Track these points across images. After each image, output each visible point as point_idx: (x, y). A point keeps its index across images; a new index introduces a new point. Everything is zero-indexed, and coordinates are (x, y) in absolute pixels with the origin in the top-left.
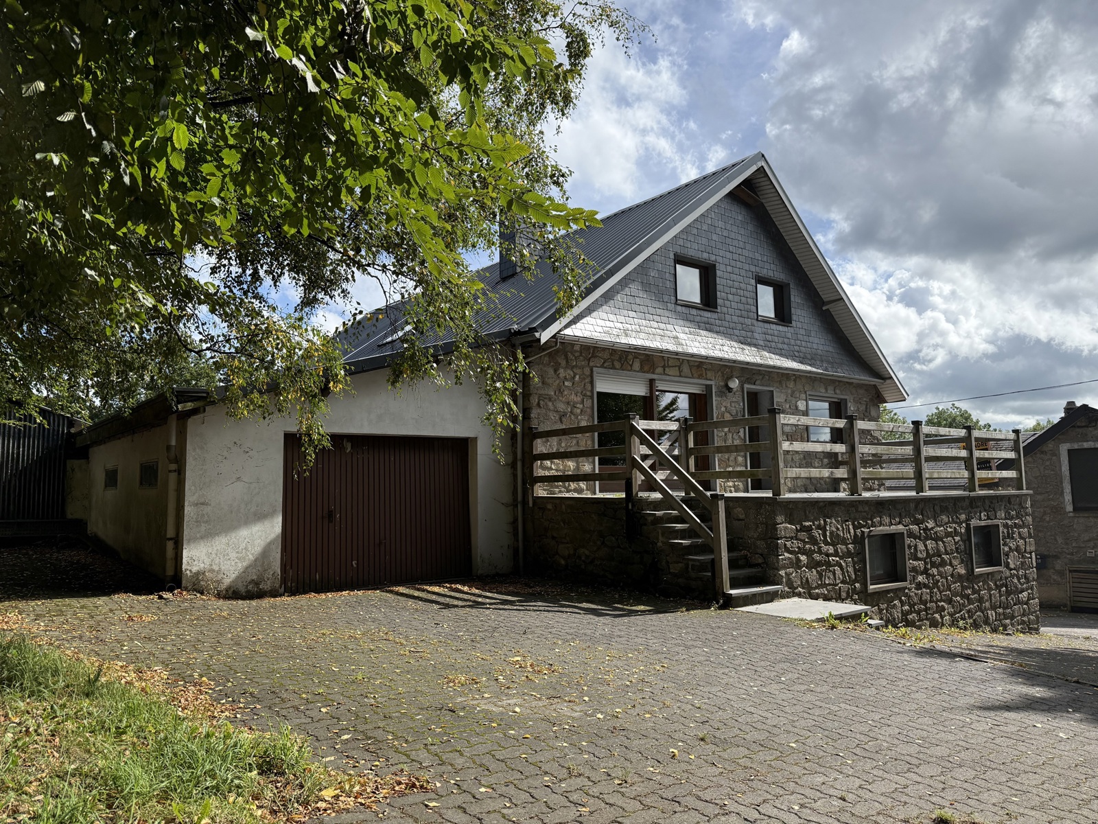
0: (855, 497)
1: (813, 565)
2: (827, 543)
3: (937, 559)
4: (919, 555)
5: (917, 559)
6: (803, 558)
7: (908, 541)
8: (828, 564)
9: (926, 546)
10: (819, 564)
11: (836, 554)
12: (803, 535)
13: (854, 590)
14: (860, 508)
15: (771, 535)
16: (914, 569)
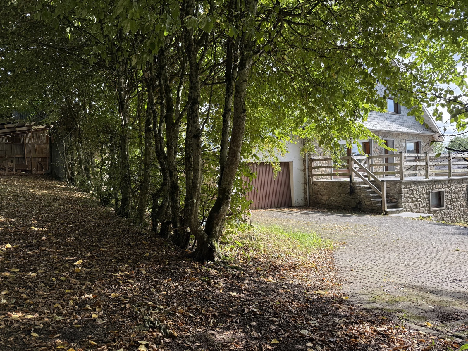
0: (427, 180)
1: (413, 202)
2: (417, 195)
3: (455, 200)
4: (449, 199)
5: (447, 199)
6: (410, 200)
7: (445, 194)
8: (418, 201)
9: (451, 195)
10: (414, 202)
11: (420, 198)
12: (410, 192)
13: (426, 210)
14: (429, 183)
15: (399, 193)
16: (447, 203)
